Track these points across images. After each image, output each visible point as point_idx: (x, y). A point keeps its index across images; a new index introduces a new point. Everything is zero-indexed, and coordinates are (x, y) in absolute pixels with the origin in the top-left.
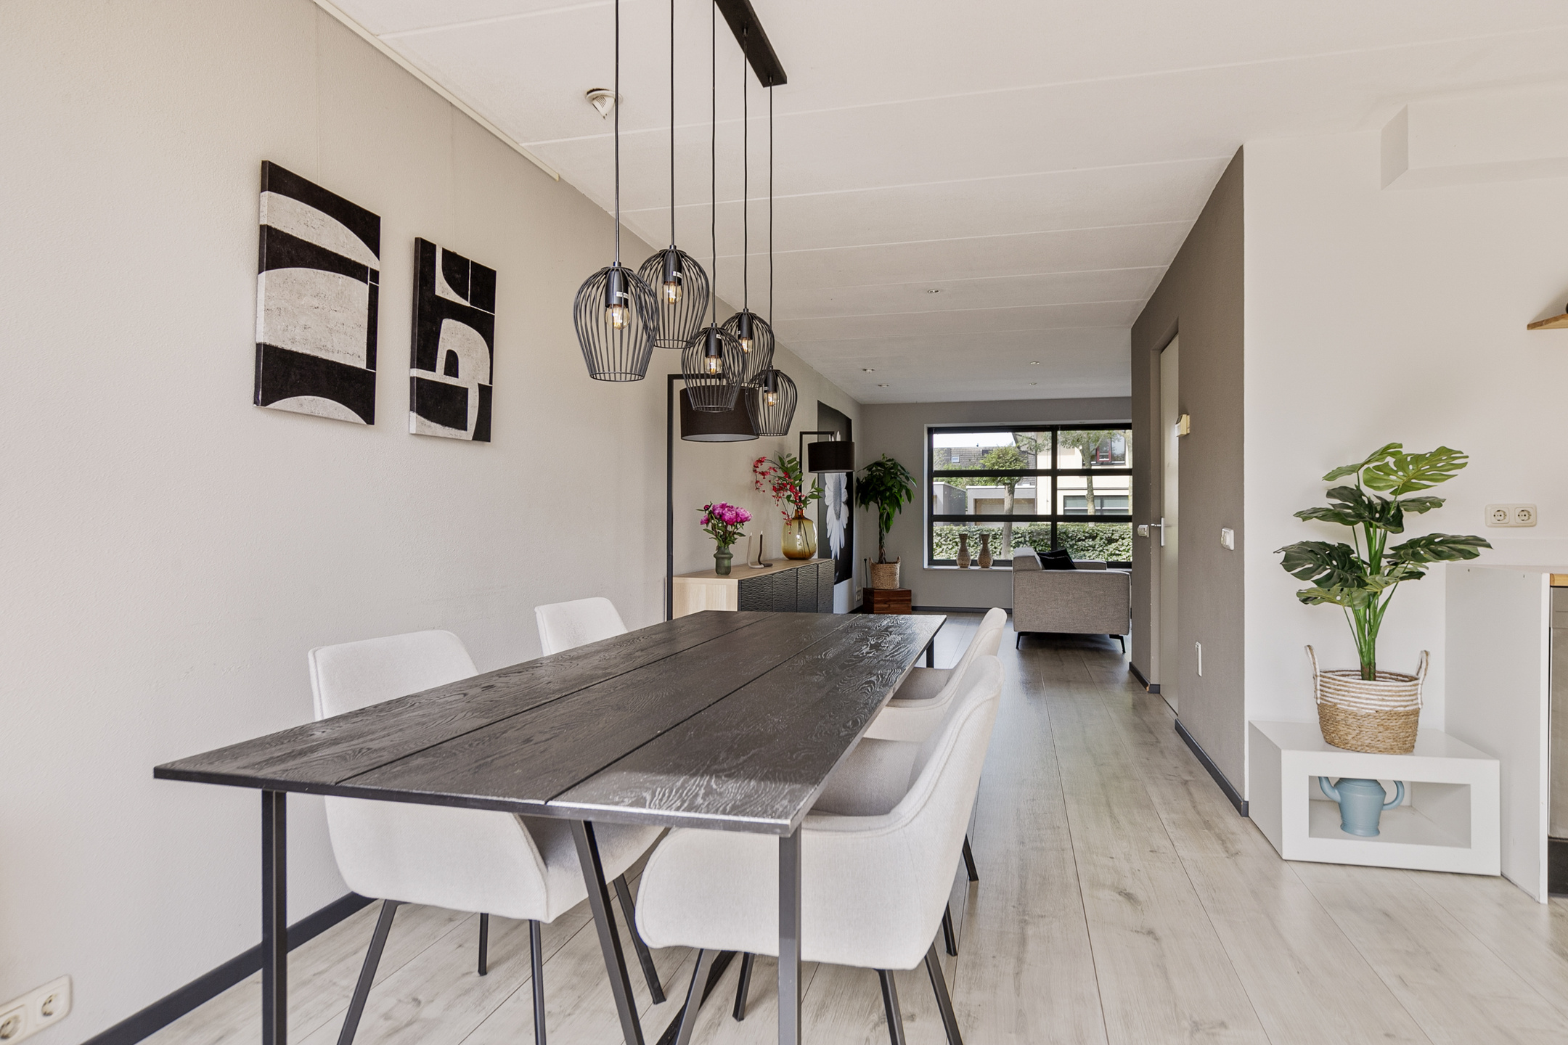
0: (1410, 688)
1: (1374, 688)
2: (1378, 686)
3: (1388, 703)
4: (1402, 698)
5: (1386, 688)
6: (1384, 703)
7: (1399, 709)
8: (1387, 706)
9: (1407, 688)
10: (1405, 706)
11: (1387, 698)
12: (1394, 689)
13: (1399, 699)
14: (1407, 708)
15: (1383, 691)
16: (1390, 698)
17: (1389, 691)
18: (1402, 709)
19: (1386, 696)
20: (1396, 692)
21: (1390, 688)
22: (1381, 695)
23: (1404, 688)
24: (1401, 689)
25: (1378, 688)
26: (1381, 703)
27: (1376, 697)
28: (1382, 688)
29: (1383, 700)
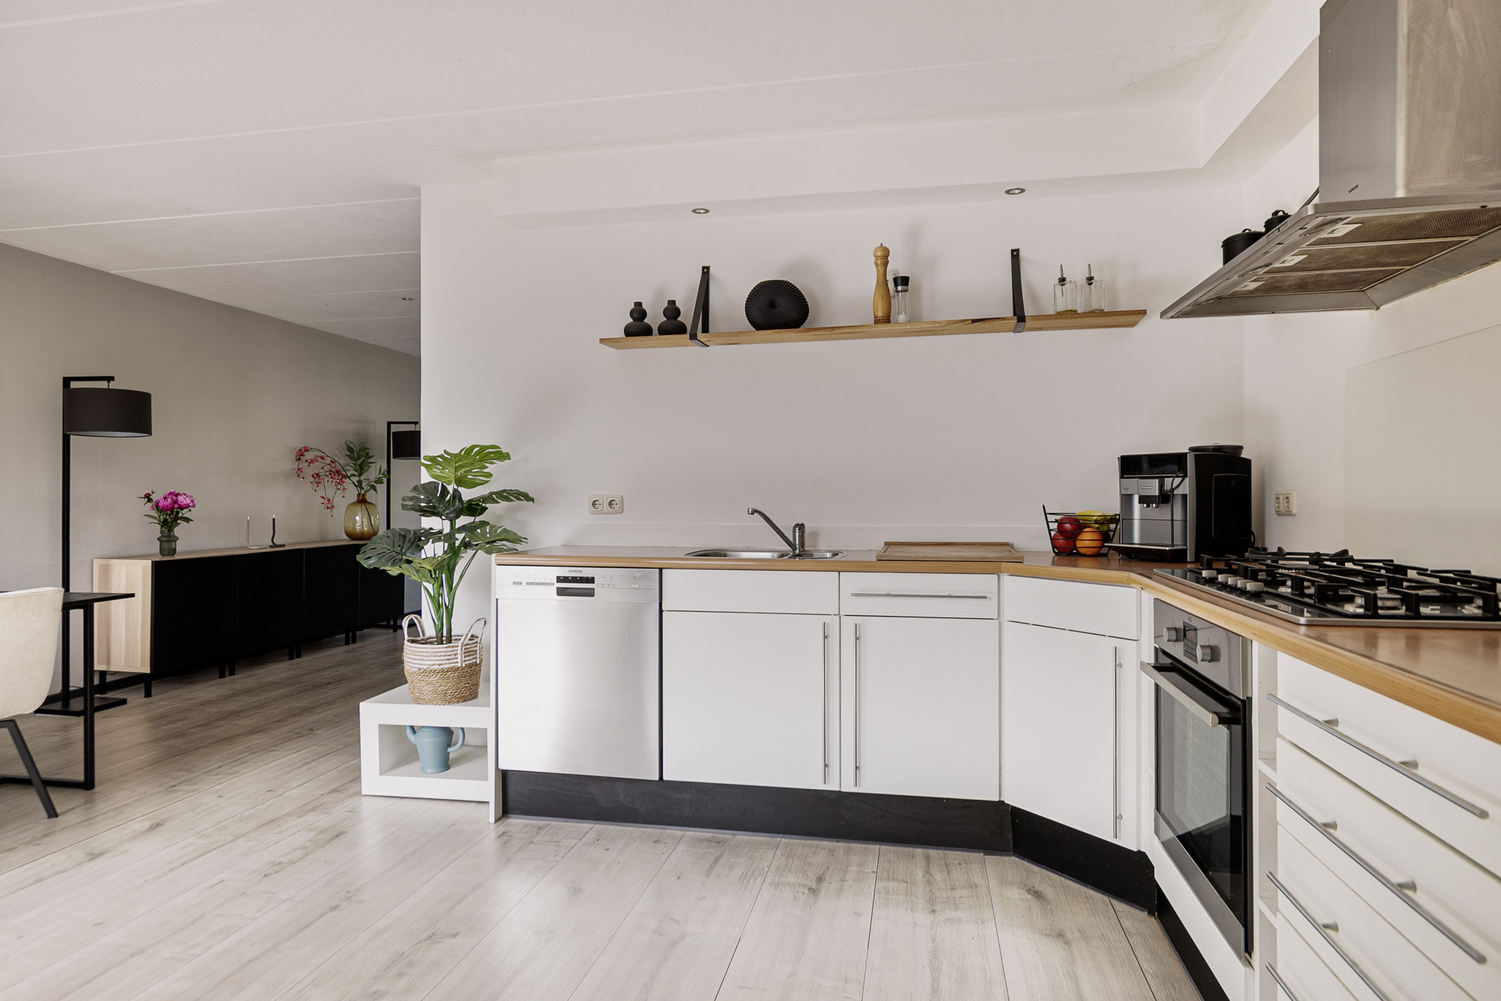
0: (445, 650)
1: (417, 649)
2: (419, 648)
3: (425, 662)
4: (436, 658)
5: (424, 650)
6: (423, 662)
7: (434, 667)
8: (425, 665)
9: (441, 650)
10: (440, 665)
11: (424, 658)
12: (430, 650)
13: (434, 658)
14: (442, 666)
15: (422, 652)
16: (427, 658)
17: (427, 652)
18: (437, 667)
19: (425, 656)
20: (433, 653)
21: (427, 650)
22: (421, 656)
23: (439, 650)
24: (436, 650)
25: (419, 650)
26: (420, 662)
27: (417, 658)
28: (422, 650)
29: (422, 660)
